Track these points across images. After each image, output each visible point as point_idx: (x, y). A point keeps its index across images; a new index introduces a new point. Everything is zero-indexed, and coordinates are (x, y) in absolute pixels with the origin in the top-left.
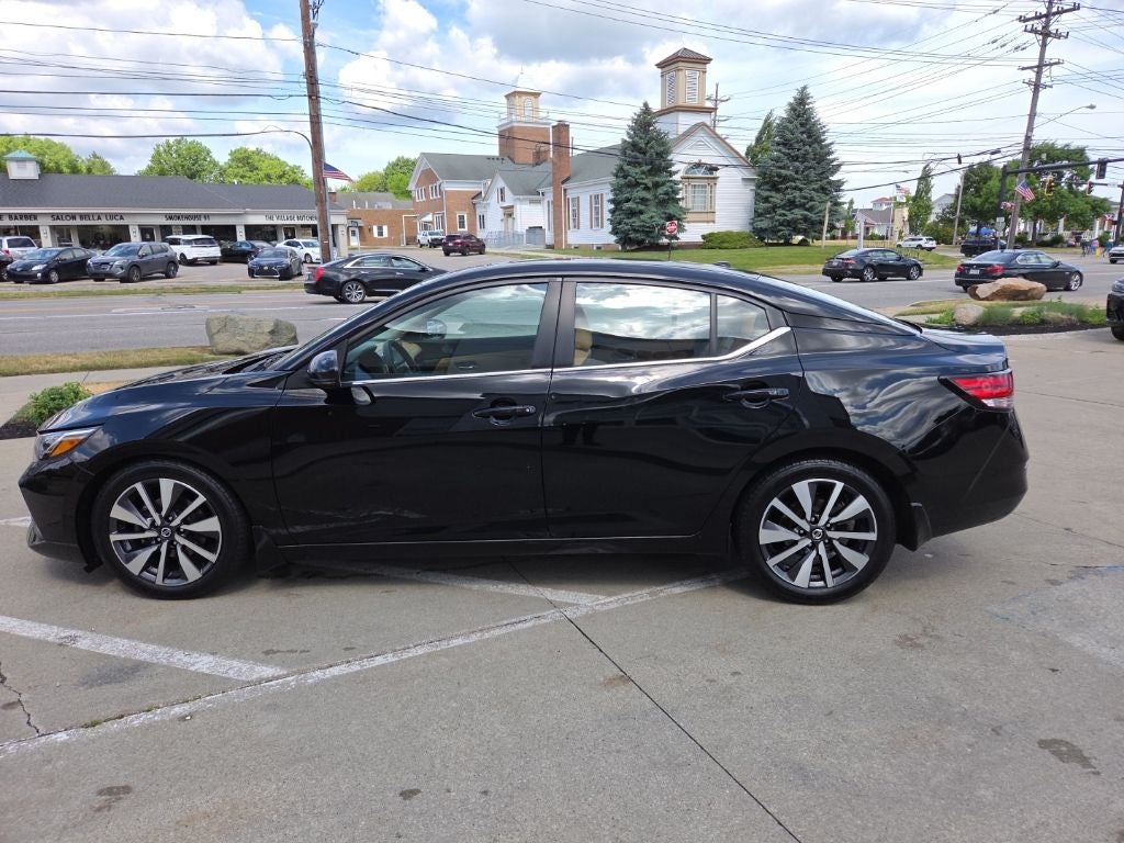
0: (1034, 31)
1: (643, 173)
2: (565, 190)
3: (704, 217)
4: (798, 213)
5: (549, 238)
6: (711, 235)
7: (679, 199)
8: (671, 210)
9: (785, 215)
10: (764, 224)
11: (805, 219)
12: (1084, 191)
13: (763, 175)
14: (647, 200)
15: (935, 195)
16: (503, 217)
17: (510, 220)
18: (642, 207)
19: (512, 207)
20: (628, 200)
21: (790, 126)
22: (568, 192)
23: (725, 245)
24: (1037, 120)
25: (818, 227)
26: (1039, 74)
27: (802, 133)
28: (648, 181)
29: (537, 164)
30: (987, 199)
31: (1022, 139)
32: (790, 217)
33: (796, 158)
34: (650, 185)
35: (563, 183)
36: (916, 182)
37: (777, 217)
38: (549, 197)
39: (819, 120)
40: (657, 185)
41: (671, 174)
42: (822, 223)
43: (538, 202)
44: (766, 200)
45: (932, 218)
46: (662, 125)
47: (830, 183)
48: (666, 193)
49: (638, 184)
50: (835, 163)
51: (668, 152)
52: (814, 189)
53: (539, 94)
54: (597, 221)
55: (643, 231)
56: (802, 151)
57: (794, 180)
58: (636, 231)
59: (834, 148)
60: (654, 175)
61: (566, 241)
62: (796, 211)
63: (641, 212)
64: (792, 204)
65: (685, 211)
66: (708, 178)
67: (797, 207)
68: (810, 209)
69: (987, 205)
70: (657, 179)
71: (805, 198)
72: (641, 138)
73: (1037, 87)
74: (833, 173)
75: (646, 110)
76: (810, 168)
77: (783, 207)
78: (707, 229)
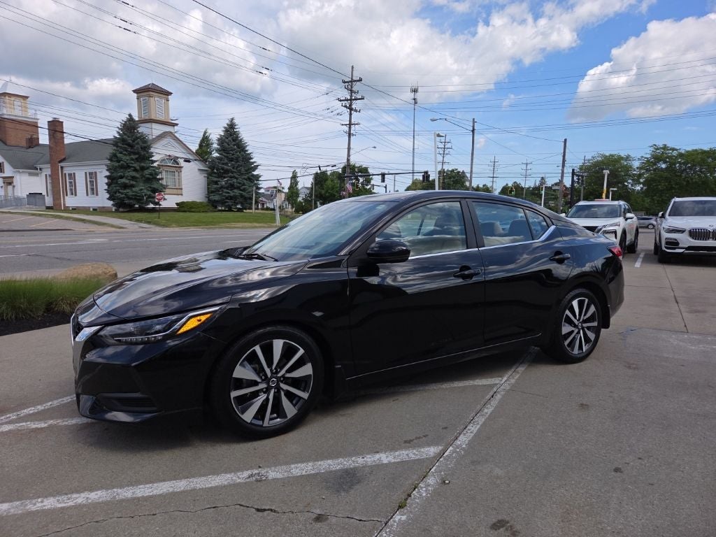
0: (346, 106)
1: (132, 159)
2: (62, 168)
3: (175, 191)
4: (237, 192)
5: (49, 201)
6: (183, 203)
7: (160, 179)
8: (155, 186)
9: (229, 193)
10: (217, 198)
11: (242, 196)
12: (370, 189)
13: (212, 168)
14: (137, 178)
15: (300, 186)
16: (3, 185)
17: (10, 188)
18: (132, 182)
19: (13, 177)
20: (121, 177)
21: (227, 140)
22: (64, 169)
23: (193, 210)
24: (351, 151)
25: (249, 201)
26: (350, 128)
27: (234, 145)
28: (136, 165)
29: (30, 147)
30: (327, 191)
31: (346, 161)
32: (232, 194)
33: (231, 160)
34: (138, 168)
35: (60, 162)
36: (290, 180)
37: (224, 194)
38: (48, 172)
39: (242, 139)
40: (143, 169)
41: (153, 162)
42: (251, 199)
43: (37, 175)
44: (216, 183)
45: (300, 199)
46: (143, 129)
47: (253, 175)
48: (151, 174)
49: (128, 167)
50: (255, 164)
51: (149, 147)
52: (244, 179)
53: (27, 97)
54: (93, 190)
55: (135, 199)
56: (236, 156)
57: (232, 172)
58: (129, 198)
59: (253, 155)
60: (140, 162)
61: (64, 205)
62: (235, 191)
63: (133, 186)
64: (232, 187)
65: (165, 187)
66: (176, 167)
67: (235, 188)
68: (244, 190)
69: (327, 194)
70: (143, 164)
71: (240, 183)
72: (129, 137)
73: (350, 135)
74: (254, 171)
75: (131, 118)
76: (241, 166)
77: (227, 188)
78: (180, 199)
